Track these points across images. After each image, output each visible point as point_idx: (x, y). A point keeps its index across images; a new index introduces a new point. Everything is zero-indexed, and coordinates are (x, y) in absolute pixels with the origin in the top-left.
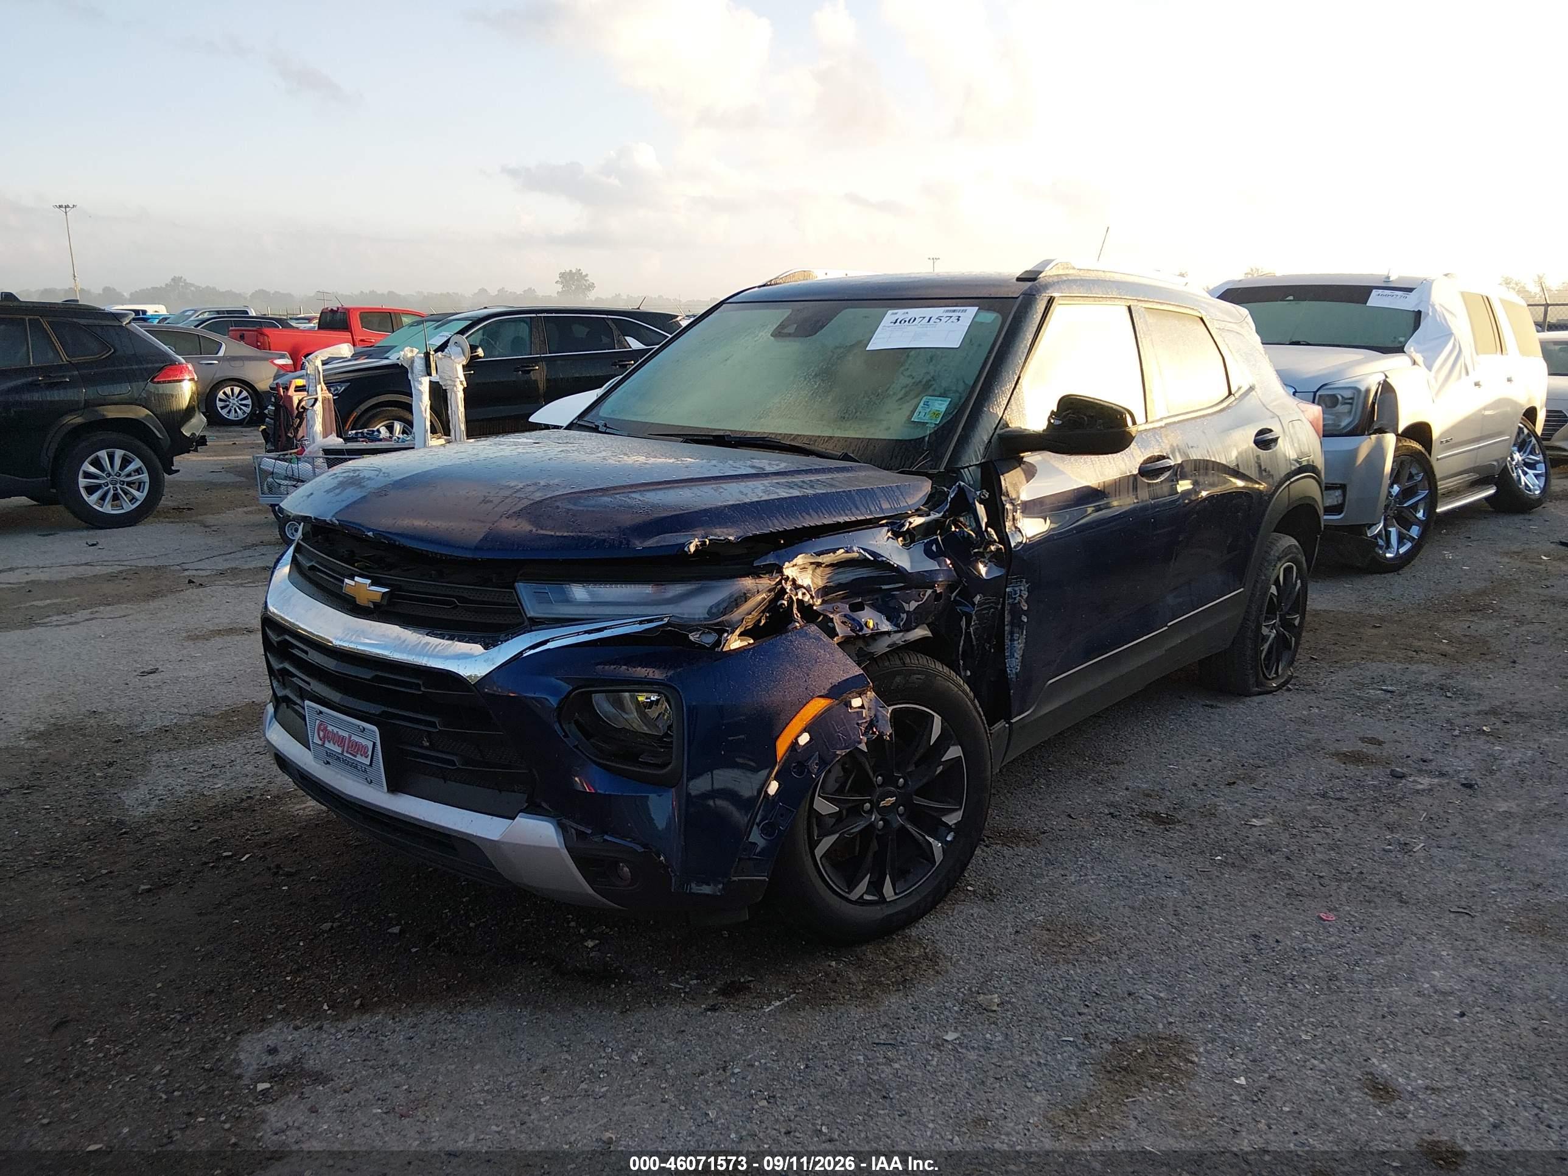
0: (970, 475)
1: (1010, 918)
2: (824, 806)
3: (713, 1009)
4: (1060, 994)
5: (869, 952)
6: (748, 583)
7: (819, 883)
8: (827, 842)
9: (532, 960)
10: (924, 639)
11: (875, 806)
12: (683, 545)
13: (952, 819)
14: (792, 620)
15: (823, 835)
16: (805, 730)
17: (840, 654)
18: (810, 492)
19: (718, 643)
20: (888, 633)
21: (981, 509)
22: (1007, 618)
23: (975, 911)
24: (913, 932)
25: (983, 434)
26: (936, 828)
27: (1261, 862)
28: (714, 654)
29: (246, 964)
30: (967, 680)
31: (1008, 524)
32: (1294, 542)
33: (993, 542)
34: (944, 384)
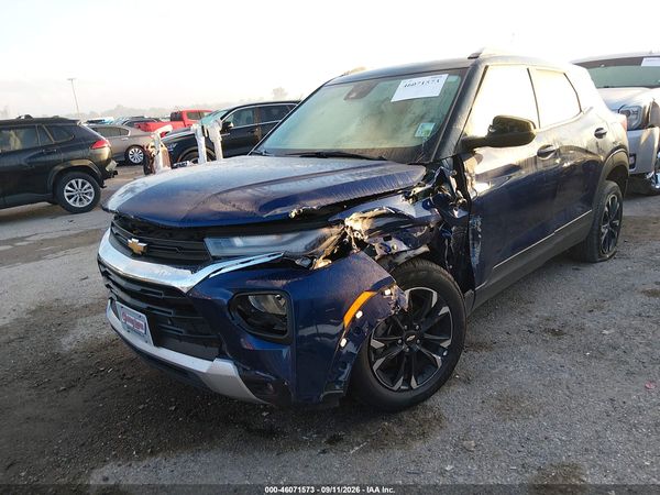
0: (447, 162)
1: (479, 393)
2: (376, 344)
3: (324, 452)
4: (508, 440)
5: (405, 416)
6: (326, 231)
7: (376, 383)
8: (379, 362)
9: (236, 424)
10: (425, 253)
11: (404, 341)
12: (288, 214)
13: (446, 344)
14: (352, 249)
15: (376, 359)
16: (359, 310)
17: (377, 267)
18: (358, 178)
19: (311, 264)
20: (405, 251)
21: (453, 181)
22: (471, 236)
23: (461, 390)
24: (428, 403)
25: (453, 140)
26: (437, 349)
27: (611, 355)
28: (308, 271)
29: (101, 429)
30: (451, 272)
31: (469, 187)
32: (615, 184)
33: (460, 198)
34: (432, 115)
